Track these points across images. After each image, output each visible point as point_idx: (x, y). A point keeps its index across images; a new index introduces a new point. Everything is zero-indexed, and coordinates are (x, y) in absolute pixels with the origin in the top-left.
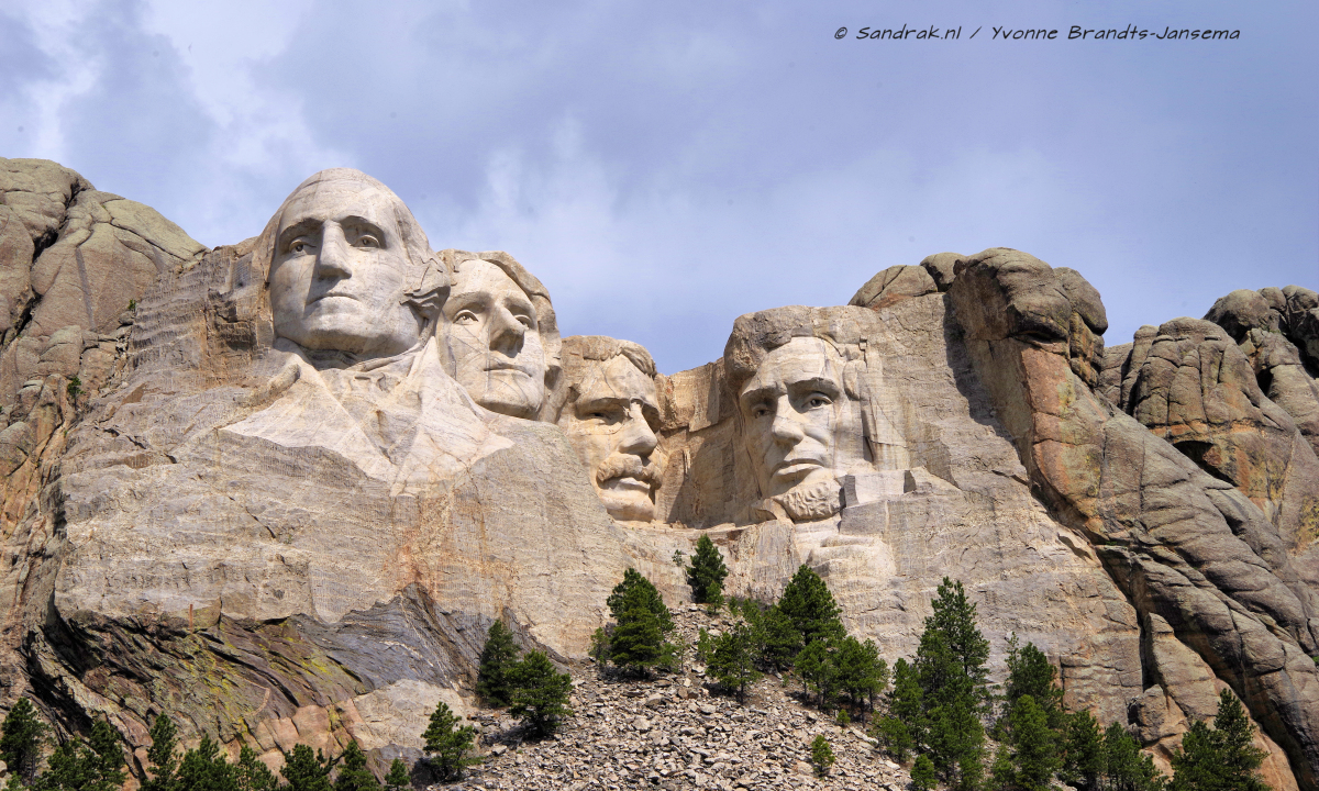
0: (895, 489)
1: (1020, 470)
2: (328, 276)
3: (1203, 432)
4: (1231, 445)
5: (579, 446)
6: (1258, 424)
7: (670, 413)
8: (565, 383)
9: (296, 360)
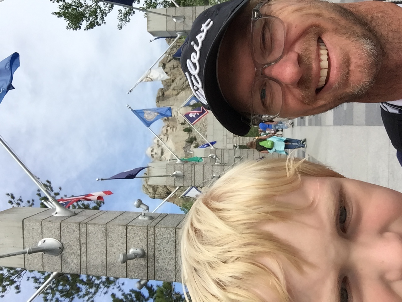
0: (176, 107)
1: (175, 97)
2: (156, 154)
3: (171, 80)
4: (173, 78)
5: (170, 134)
6: (171, 75)
7: (167, 125)
8: (165, 134)
9: (163, 156)
